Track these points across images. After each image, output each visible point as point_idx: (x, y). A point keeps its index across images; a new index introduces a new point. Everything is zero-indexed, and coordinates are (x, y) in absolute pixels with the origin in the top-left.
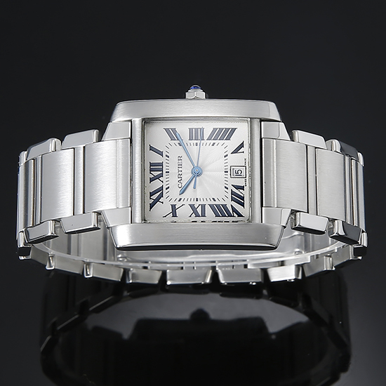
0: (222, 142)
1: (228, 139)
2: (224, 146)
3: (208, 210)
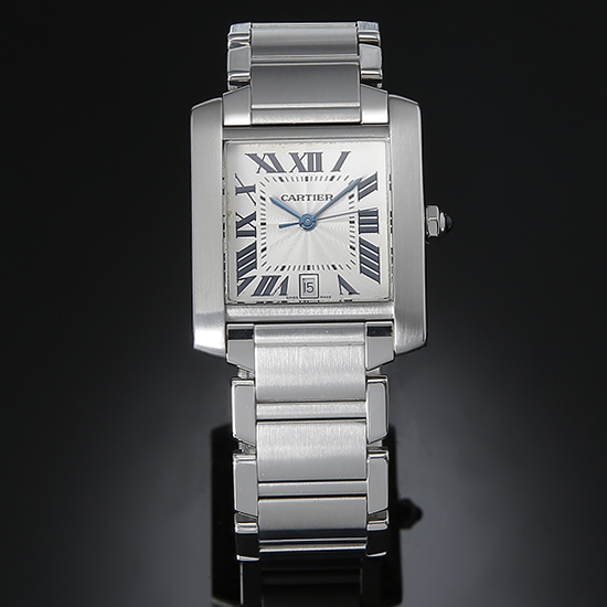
0: (357, 261)
1: (362, 270)
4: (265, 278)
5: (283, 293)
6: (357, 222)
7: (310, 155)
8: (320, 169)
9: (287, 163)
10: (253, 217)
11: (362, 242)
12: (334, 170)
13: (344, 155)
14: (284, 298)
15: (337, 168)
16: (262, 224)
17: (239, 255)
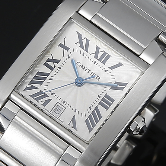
0: (88, 115)
1: (87, 121)
2: (84, 115)
3: (47, 70)
4: (41, 92)
5: (44, 105)
6: (101, 98)
7: (105, 53)
8: (104, 63)
9: (92, 49)
10: (58, 61)
11: (96, 108)
12: (109, 68)
13: (120, 65)
14: (42, 107)
15: (112, 68)
16: (59, 67)
17: (38, 73)
